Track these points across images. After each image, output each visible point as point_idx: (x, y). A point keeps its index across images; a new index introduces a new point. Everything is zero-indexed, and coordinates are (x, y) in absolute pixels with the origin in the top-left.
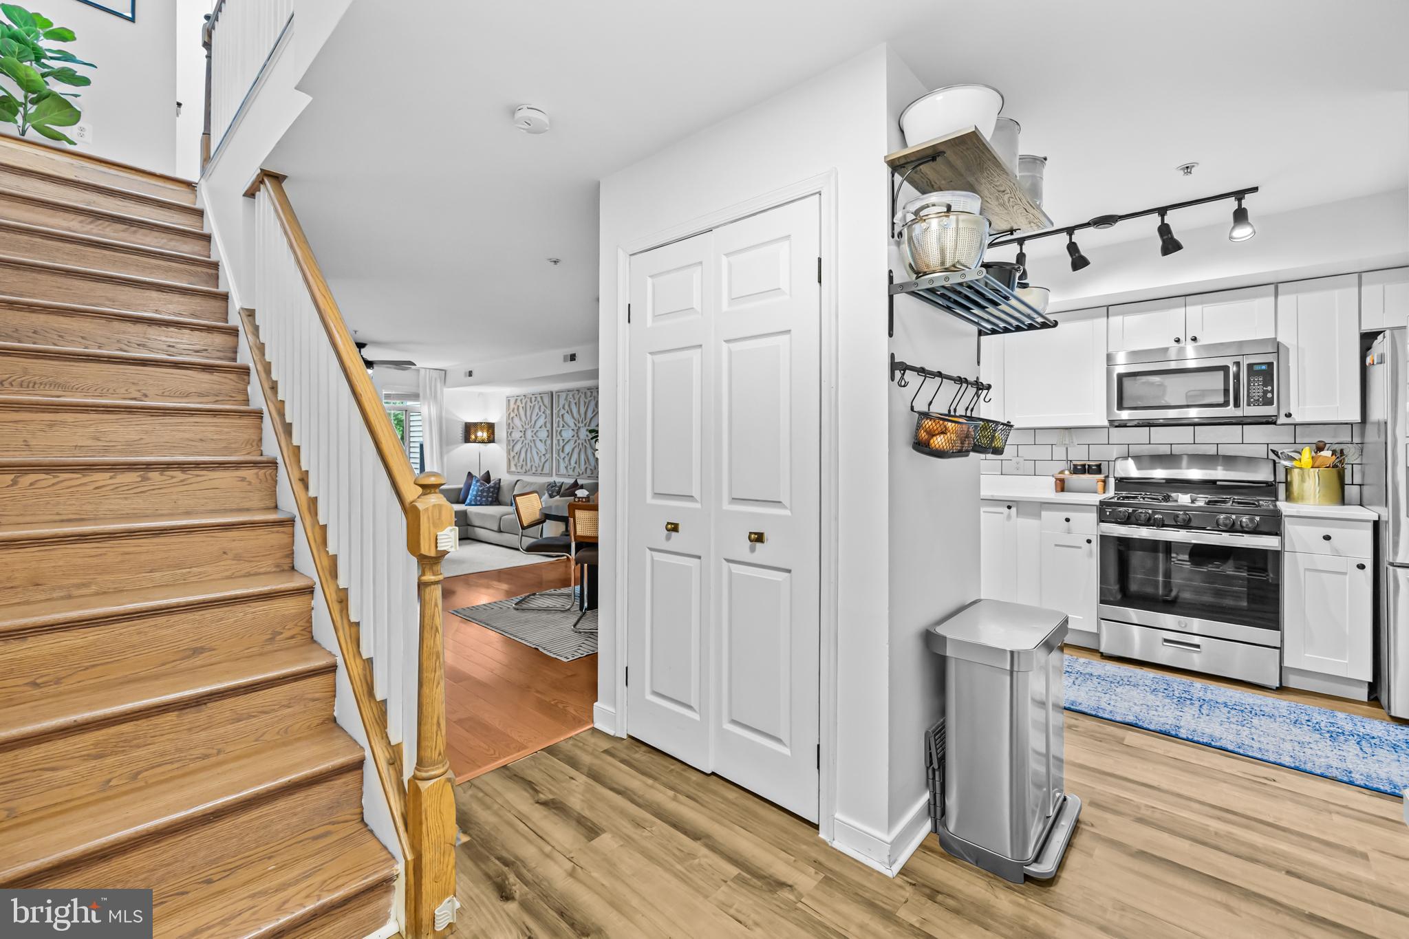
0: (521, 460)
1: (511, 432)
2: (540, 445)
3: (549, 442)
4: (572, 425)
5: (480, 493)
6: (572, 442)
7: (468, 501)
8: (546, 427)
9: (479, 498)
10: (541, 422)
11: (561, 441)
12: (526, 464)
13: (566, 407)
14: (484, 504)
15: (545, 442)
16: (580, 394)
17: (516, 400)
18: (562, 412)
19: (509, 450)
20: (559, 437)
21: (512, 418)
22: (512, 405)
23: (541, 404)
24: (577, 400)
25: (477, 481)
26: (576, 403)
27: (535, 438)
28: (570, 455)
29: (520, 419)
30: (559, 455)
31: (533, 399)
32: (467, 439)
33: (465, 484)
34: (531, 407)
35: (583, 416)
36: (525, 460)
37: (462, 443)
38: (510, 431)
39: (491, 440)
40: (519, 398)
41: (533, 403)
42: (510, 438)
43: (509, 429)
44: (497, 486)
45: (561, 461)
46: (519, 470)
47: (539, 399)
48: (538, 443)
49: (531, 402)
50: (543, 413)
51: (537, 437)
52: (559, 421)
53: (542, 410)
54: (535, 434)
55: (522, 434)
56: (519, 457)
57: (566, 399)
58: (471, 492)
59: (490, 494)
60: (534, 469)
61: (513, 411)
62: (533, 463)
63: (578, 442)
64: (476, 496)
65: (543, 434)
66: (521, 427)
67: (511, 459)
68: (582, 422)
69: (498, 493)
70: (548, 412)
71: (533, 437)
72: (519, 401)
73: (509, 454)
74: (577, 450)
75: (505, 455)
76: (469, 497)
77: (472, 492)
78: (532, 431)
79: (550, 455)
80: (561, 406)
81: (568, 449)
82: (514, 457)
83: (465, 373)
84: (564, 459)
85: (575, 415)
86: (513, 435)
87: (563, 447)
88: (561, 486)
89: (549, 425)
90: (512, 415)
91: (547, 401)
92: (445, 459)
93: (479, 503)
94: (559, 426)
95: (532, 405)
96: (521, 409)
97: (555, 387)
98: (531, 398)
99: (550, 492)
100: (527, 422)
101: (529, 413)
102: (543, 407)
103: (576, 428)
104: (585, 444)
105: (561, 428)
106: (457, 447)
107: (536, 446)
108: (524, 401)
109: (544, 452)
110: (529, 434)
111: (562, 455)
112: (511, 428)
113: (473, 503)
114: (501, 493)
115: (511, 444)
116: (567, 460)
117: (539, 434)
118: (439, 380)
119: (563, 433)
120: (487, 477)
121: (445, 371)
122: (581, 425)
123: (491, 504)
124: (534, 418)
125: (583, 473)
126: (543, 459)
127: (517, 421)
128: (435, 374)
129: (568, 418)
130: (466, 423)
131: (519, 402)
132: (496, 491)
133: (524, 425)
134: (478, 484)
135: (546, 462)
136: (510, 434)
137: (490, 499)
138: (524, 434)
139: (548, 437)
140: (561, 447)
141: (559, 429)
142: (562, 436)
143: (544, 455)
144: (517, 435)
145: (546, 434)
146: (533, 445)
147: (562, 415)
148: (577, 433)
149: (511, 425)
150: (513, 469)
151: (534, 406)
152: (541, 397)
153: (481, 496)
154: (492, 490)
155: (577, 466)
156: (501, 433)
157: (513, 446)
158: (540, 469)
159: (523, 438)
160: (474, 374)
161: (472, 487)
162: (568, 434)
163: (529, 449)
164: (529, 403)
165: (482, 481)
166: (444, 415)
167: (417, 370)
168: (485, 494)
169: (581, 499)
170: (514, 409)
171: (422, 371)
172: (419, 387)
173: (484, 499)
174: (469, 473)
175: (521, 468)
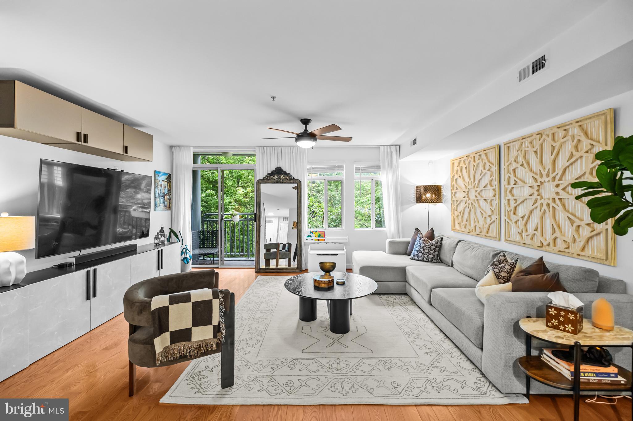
0: (465, 220)
1: (456, 193)
2: (486, 207)
3: (496, 202)
4: (531, 181)
5: (422, 250)
6: (530, 203)
7: (412, 255)
8: (491, 186)
9: (421, 254)
10: (486, 180)
11: (512, 202)
12: (470, 225)
13: (521, 159)
14: (425, 260)
15: (491, 202)
16: (544, 137)
17: (460, 162)
18: (514, 165)
19: (454, 209)
20: (509, 196)
21: (456, 180)
22: (456, 168)
23: (486, 161)
24: (538, 147)
25: (420, 238)
26: (536, 152)
27: (479, 198)
28: (527, 219)
29: (464, 180)
30: (509, 217)
31: (477, 157)
32: (419, 200)
33: (412, 238)
34: (474, 166)
35: (549, 167)
36: (469, 220)
37: (414, 203)
38: (454, 191)
39: (438, 200)
40: (463, 159)
41: (477, 162)
42: (454, 199)
43: (453, 190)
44: (439, 244)
45: (513, 225)
46: (463, 229)
47: (484, 156)
48: (483, 204)
49: (475, 161)
50: (489, 170)
51: (482, 197)
52: (509, 177)
53: (487, 167)
54: (479, 194)
55: (465, 194)
56: (462, 216)
57: (520, 149)
58: (415, 247)
59: (432, 252)
60: (478, 231)
61: (457, 173)
62: (476, 224)
63: (539, 202)
64: (419, 252)
65: (489, 194)
66: (464, 186)
67: (455, 217)
68: (548, 175)
69: (439, 251)
70: (495, 168)
71: (476, 196)
72: (462, 162)
73: (454, 213)
74: (537, 214)
75: (450, 213)
76: (413, 251)
77: (416, 248)
78: (476, 191)
79: (497, 217)
80: (512, 159)
81: (522, 211)
82: (458, 216)
83: (411, 142)
84: (516, 222)
85: (534, 168)
86: (457, 195)
87: (516, 207)
88: (514, 265)
89: (495, 184)
90: (456, 176)
91: (493, 157)
92: (400, 216)
93: (421, 259)
94: (509, 184)
95: (475, 164)
96: (464, 170)
97: (502, 139)
98: (474, 157)
99: (496, 270)
100: (470, 183)
101: (472, 173)
102: (488, 164)
103: (535, 185)
104: (552, 204)
105: (512, 186)
106: (411, 206)
107: (480, 207)
108: (467, 162)
109: (489, 213)
110: (473, 194)
111: (514, 218)
112: (455, 188)
113: (416, 258)
114: (442, 251)
115: (456, 203)
116: (521, 224)
117: (483, 193)
118: (394, 154)
119: (515, 191)
120: (431, 235)
121: (400, 145)
122: (545, 179)
123: (432, 261)
124: (478, 177)
125: (549, 245)
126: (488, 221)
127: (460, 181)
128: (392, 149)
129: (522, 173)
130: (417, 187)
131: (462, 164)
132: (438, 249)
133: (467, 185)
134: (421, 241)
135: (491, 224)
136: (455, 195)
137: (431, 256)
138: (468, 194)
139: (494, 196)
140: (512, 208)
141: (509, 187)
142: (513, 196)
143: (489, 216)
144: (460, 195)
145: (492, 193)
146: (477, 205)
147: (515, 170)
148: (538, 190)
149: (456, 186)
150: (457, 227)
151: (478, 164)
152: (486, 154)
153: (423, 253)
154: (433, 247)
155: (538, 233)
156: (446, 194)
157: (457, 206)
158: (485, 230)
159: (466, 199)
160: (417, 142)
161: (416, 243)
162: (522, 192)
163: (473, 210)
164: (472, 163)
165: (425, 238)
166: (399, 181)
167: (378, 148)
168: (426, 251)
169: (562, 313)
170: (457, 170)
171: (382, 148)
172: (380, 161)
173: (425, 256)
174: (417, 228)
175: (465, 227)
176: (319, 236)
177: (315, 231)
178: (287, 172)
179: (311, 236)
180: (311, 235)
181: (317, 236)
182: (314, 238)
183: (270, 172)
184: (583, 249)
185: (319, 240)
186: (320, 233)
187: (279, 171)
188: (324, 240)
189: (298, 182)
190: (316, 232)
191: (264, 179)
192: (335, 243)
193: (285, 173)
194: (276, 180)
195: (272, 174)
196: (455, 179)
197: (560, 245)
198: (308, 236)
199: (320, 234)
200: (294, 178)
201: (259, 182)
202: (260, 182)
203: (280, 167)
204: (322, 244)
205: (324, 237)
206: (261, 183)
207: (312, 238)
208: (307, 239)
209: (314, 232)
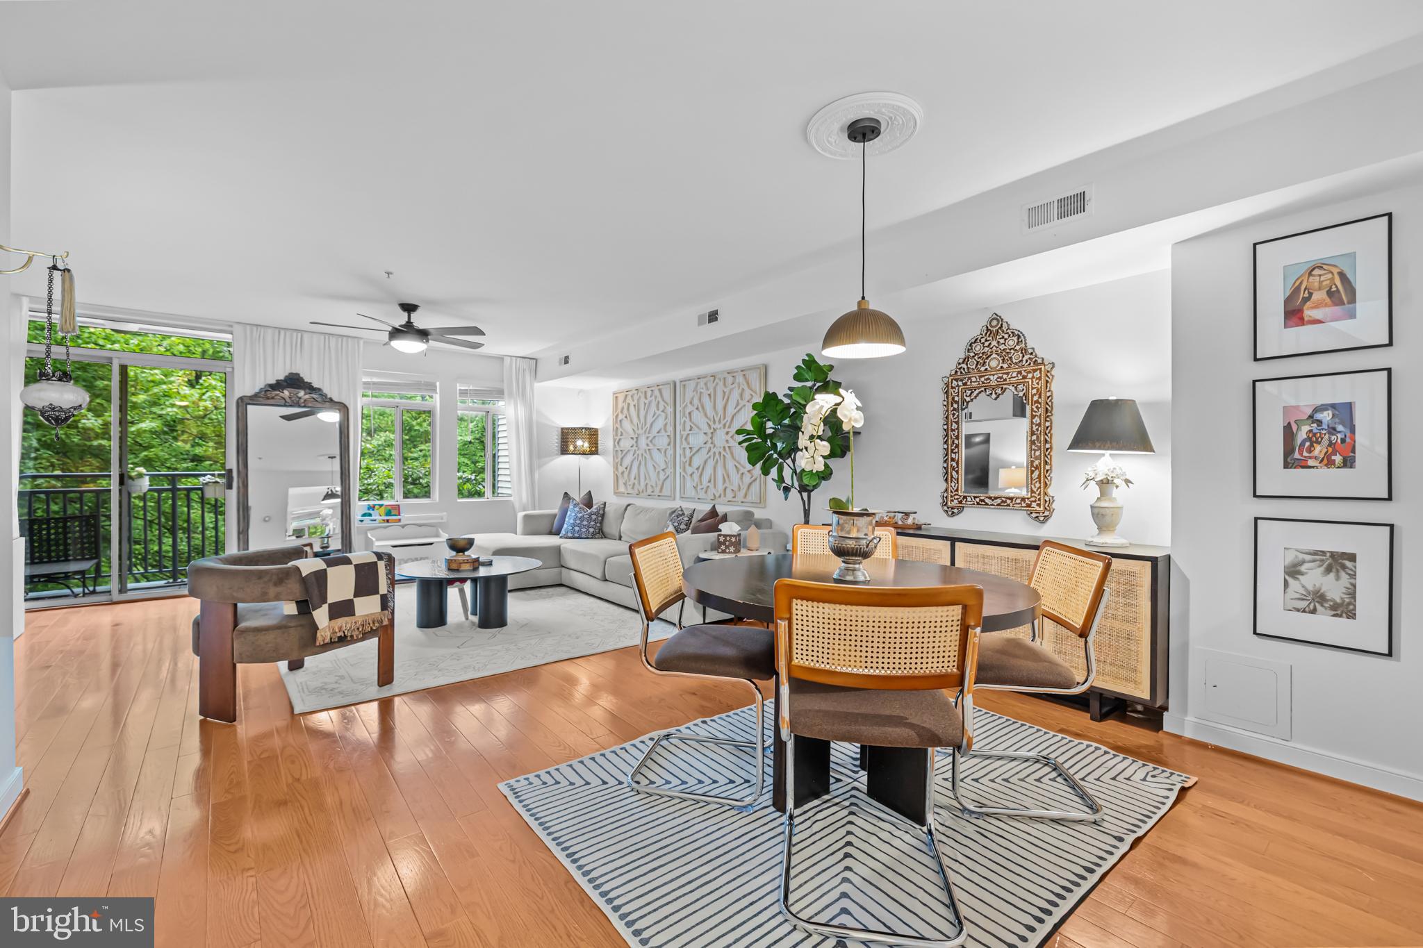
0: (633, 477)
1: (620, 440)
2: (659, 458)
3: (670, 452)
4: (705, 428)
5: (578, 522)
6: (704, 451)
7: (563, 532)
8: (666, 432)
9: (577, 529)
10: (659, 424)
11: (688, 451)
12: (639, 483)
13: (696, 402)
14: (583, 536)
15: (665, 452)
16: (717, 380)
17: (626, 396)
18: (690, 408)
19: (617, 463)
20: (685, 445)
21: (621, 421)
22: (620, 405)
23: (660, 400)
24: (711, 390)
25: (575, 505)
26: (709, 395)
27: (651, 447)
28: (701, 470)
29: (632, 422)
30: (684, 470)
31: (649, 393)
32: (564, 451)
33: (560, 507)
34: (645, 404)
35: (721, 412)
36: (638, 477)
37: (557, 454)
38: (618, 438)
39: (594, 451)
40: (630, 394)
41: (649, 399)
42: (617, 448)
43: (617, 435)
44: (601, 512)
45: (688, 478)
46: (630, 491)
47: (657, 393)
48: (656, 454)
49: (646, 398)
50: (663, 411)
51: (654, 445)
52: (685, 422)
53: (661, 408)
54: (651, 441)
55: (633, 442)
56: (629, 473)
57: (695, 390)
58: (567, 519)
59: (593, 523)
60: (650, 490)
61: (622, 412)
62: (648, 481)
63: (713, 451)
64: (574, 525)
65: (663, 441)
66: (632, 432)
67: (619, 475)
68: (720, 422)
69: (601, 523)
70: (670, 410)
71: (648, 445)
72: (629, 397)
73: (617, 469)
74: (711, 463)
75: (611, 470)
76: (565, 526)
77: (569, 520)
78: (647, 438)
79: (672, 470)
80: (688, 401)
81: (697, 461)
82: (623, 473)
83: (560, 359)
84: (691, 475)
85: (709, 415)
86: (622, 443)
87: (691, 458)
88: (692, 516)
89: (670, 428)
90: (621, 417)
91: (667, 394)
92: (537, 476)
93: (577, 535)
94: (684, 430)
95: (647, 402)
96: (632, 408)
97: (678, 374)
98: (646, 392)
99: (676, 524)
100: (640, 426)
101: (642, 413)
102: (662, 403)
103: (709, 432)
104: (723, 453)
105: (687, 432)
106: (552, 460)
107: (652, 458)
108: (636, 397)
109: (663, 466)
110: (643, 442)
111: (689, 470)
112: (619, 434)
113: (570, 535)
114: (606, 521)
115: (619, 456)
116: (696, 476)
117: (656, 440)
118: (528, 373)
119: (691, 439)
120: (588, 502)
121: (536, 360)
122: (717, 426)
123: (593, 537)
124: (650, 419)
125: (720, 497)
126: (662, 476)
127: (627, 424)
128: (524, 364)
129: (697, 416)
130: (562, 429)
131: (629, 400)
132: (600, 518)
133: (636, 429)
134: (577, 509)
135: (665, 480)
136: (618, 443)
137: (591, 530)
138: (636, 442)
139: (669, 444)
140: (688, 458)
141: (685, 434)
142: (688, 444)
143: (663, 470)
144: (626, 444)
145: (666, 440)
146: (648, 457)
147: (690, 413)
148: (711, 438)
149: (620, 430)
150: (622, 489)
151: (650, 402)
152: (660, 390)
153: (580, 526)
154: (594, 517)
155: (711, 485)
156: (606, 442)
157: (622, 459)
158: (659, 489)
159: (635, 448)
160: (571, 360)
161: (569, 513)
162: (697, 440)
163: (643, 463)
164: (643, 399)
165: (581, 506)
166: (535, 417)
167: (501, 359)
168: (585, 523)
169: (728, 538)
170: (623, 408)
171: (507, 360)
172: (503, 381)
173: (584, 530)
174: (566, 493)
175: (633, 488)
176: (388, 513)
177: (379, 505)
178: (315, 385)
179: (370, 515)
180: (371, 512)
181: (383, 513)
182: (378, 517)
183: (273, 382)
184: (745, 496)
185: (388, 521)
186: (389, 508)
187: (294, 381)
188: (400, 520)
189: (343, 408)
190: (381, 506)
191: (256, 395)
192: (420, 525)
193: (310, 388)
194: (288, 400)
195: (278, 386)
196: (619, 419)
197: (729, 495)
198: (364, 515)
199: (390, 511)
200: (331, 400)
201: (243, 402)
202: (246, 400)
203: (298, 375)
204: (394, 529)
205: (399, 515)
206: (250, 404)
207: (373, 518)
208: (362, 521)
209: (377, 507)
